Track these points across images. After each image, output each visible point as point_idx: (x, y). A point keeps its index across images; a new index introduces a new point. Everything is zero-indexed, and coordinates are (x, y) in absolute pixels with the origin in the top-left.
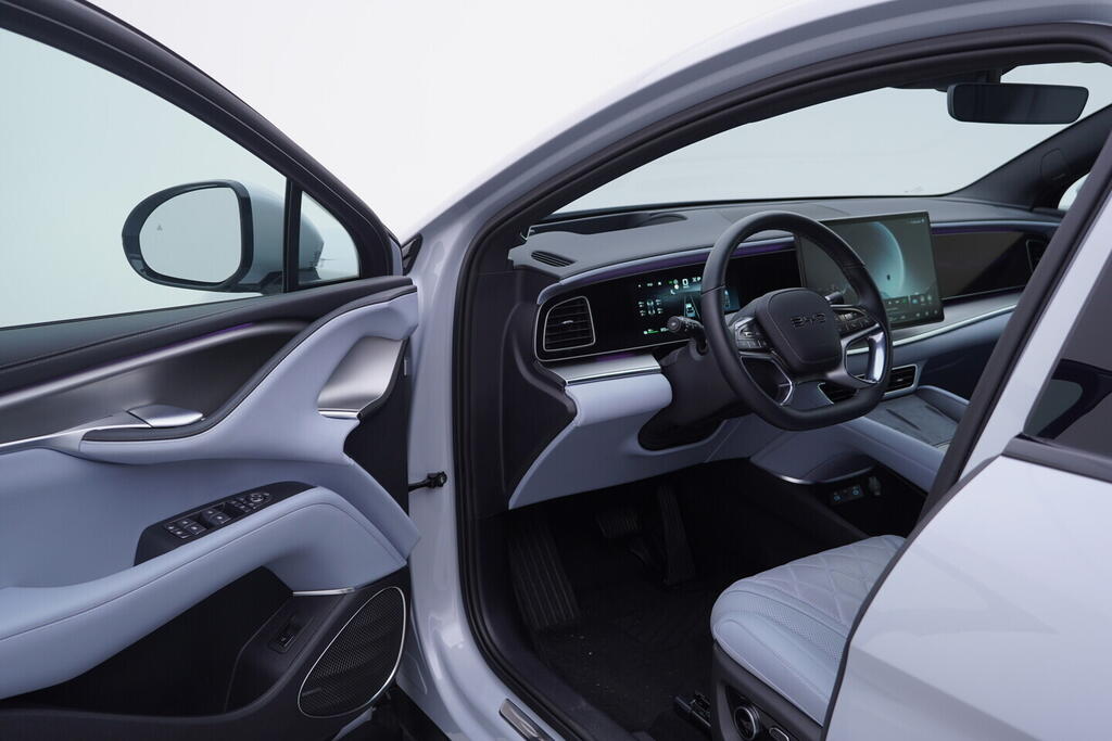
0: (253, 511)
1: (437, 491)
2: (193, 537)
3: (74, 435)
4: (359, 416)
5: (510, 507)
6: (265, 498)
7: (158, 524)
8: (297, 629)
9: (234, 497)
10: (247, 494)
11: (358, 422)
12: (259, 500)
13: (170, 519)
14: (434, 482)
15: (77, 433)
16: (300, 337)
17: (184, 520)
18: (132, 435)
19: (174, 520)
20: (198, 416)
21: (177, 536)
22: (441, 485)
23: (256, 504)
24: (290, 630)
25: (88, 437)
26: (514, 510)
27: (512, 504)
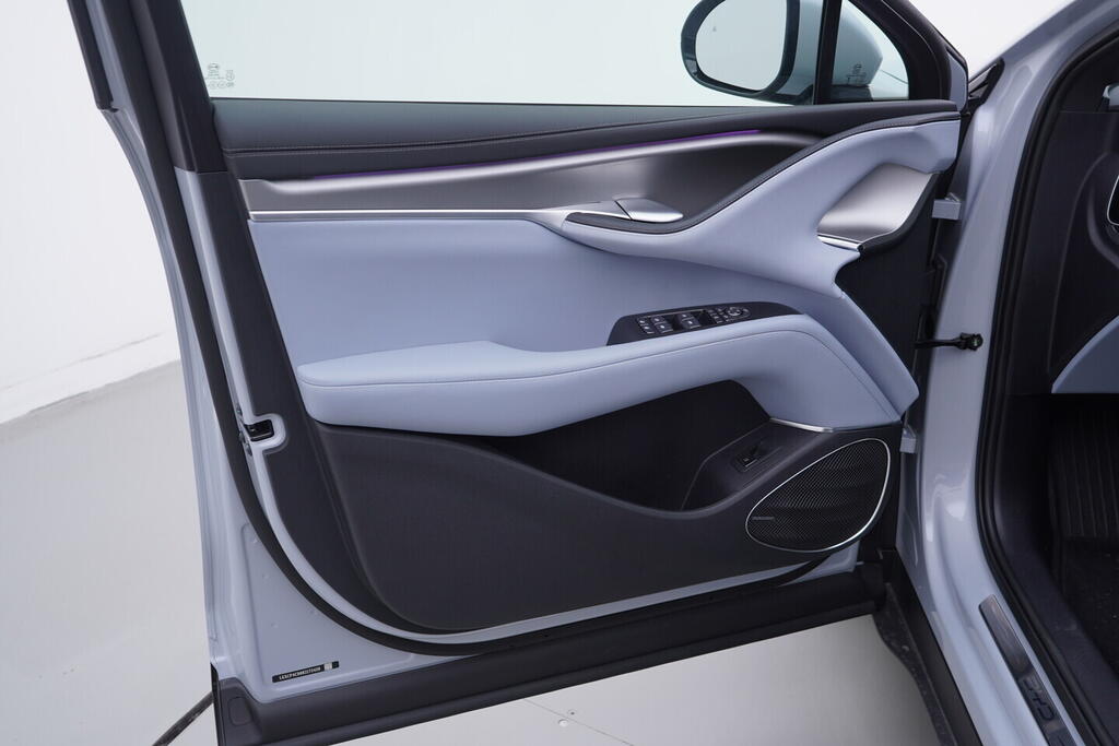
0: (725, 323)
1: (969, 354)
2: (658, 334)
3: (558, 214)
4: (860, 248)
5: (1054, 390)
6: (742, 313)
7: (633, 316)
8: (764, 453)
9: (714, 307)
10: (725, 307)
11: (858, 254)
12: (736, 314)
13: (645, 314)
14: (967, 343)
15: (565, 212)
16: (806, 151)
17: (658, 317)
18: (608, 222)
19: (648, 317)
20: (678, 216)
21: (644, 331)
22: (975, 349)
23: (730, 317)
24: (756, 452)
25: (571, 218)
26: (1056, 395)
27: (1055, 388)
